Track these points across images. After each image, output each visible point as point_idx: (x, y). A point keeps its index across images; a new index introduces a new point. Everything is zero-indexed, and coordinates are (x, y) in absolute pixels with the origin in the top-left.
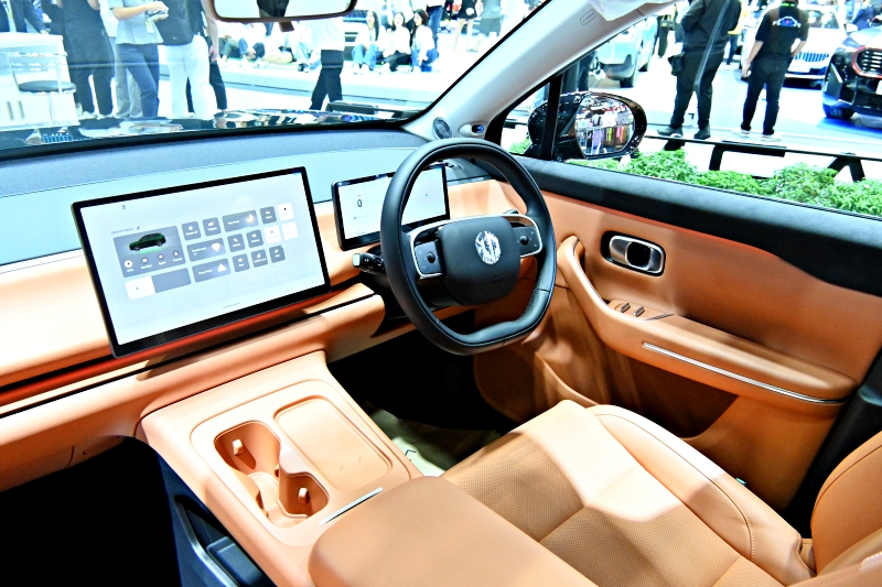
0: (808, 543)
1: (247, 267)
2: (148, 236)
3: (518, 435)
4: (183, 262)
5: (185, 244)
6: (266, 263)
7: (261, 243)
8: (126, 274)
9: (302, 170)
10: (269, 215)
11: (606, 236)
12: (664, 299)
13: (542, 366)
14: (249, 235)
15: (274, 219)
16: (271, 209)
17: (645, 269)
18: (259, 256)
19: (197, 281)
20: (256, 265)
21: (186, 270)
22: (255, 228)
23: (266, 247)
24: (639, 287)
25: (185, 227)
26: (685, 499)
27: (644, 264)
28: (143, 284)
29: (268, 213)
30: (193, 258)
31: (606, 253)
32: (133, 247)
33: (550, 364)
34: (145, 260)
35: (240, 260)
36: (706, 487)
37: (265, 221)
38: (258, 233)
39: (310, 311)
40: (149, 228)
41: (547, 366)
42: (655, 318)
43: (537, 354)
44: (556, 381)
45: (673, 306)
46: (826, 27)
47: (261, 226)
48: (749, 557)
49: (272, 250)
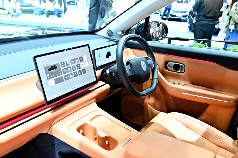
0: (236, 141)
1: (77, 76)
2: (52, 66)
3: (152, 123)
4: (61, 74)
5: (62, 68)
6: (81, 74)
7: (80, 68)
8: (48, 79)
9: (88, 45)
10: (81, 59)
11: (166, 63)
12: (185, 80)
13: (147, 104)
14: (77, 65)
15: (82, 61)
16: (82, 57)
17: (179, 71)
18: (80, 72)
19: (65, 80)
20: (79, 75)
21: (62, 77)
22: (78, 63)
23: (81, 69)
24: (177, 77)
25: (61, 63)
26: (202, 135)
27: (178, 70)
28: (52, 82)
29: (81, 58)
30: (64, 73)
31: (166, 68)
32: (49, 70)
33: (149, 104)
34: (52, 74)
35: (75, 73)
36: (207, 130)
37: (81, 61)
38: (79, 65)
39: (91, 89)
40: (53, 64)
41: (148, 104)
42: (183, 85)
43: (145, 101)
44: (152, 109)
45: (188, 81)
46: (184, 3)
47: (80, 63)
48: (222, 148)
49: (83, 70)
